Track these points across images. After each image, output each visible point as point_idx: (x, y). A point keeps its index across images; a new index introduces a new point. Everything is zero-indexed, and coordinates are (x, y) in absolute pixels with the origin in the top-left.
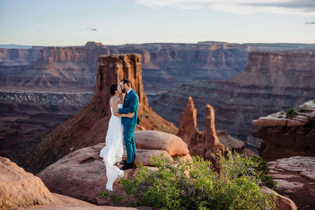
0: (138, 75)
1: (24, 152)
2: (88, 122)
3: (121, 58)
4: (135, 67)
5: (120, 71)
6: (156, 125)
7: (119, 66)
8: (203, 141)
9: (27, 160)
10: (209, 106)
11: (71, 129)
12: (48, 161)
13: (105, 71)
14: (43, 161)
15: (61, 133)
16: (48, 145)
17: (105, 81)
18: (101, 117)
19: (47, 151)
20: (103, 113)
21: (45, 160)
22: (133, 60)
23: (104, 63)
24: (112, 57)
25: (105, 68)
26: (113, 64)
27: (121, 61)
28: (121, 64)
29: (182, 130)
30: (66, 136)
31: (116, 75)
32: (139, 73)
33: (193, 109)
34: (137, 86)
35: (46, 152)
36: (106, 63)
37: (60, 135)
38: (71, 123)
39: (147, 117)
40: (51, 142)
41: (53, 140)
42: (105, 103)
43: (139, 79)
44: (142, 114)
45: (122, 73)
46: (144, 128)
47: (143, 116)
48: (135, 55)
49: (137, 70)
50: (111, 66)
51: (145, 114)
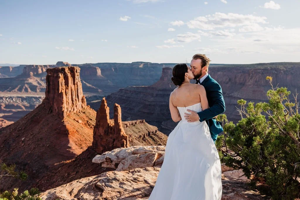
0: (77, 82)
2: (39, 118)
3: (63, 70)
4: (73, 77)
5: (62, 80)
6: (91, 118)
7: (61, 76)
8: (113, 132)
10: (117, 105)
11: (25, 123)
12: (5, 149)
13: (52, 79)
15: (17, 126)
16: (6, 136)
17: (51, 87)
18: (48, 114)
19: (5, 141)
20: (50, 111)
21: (2, 148)
22: (72, 71)
23: (50, 73)
24: (56, 69)
25: (52, 77)
26: (57, 74)
27: (63, 72)
28: (62, 74)
29: (98, 123)
30: (20, 129)
31: (59, 81)
32: (78, 81)
33: (106, 107)
34: (76, 90)
35: (3, 141)
36: (52, 74)
37: (16, 128)
38: (26, 118)
39: (84, 113)
40: (8, 134)
41: (10, 132)
42: (51, 103)
43: (78, 85)
44: (80, 111)
45: (64, 81)
46: (80, 121)
47: (81, 112)
48: (74, 68)
49: (76, 79)
50: (55, 75)
51: (83, 110)
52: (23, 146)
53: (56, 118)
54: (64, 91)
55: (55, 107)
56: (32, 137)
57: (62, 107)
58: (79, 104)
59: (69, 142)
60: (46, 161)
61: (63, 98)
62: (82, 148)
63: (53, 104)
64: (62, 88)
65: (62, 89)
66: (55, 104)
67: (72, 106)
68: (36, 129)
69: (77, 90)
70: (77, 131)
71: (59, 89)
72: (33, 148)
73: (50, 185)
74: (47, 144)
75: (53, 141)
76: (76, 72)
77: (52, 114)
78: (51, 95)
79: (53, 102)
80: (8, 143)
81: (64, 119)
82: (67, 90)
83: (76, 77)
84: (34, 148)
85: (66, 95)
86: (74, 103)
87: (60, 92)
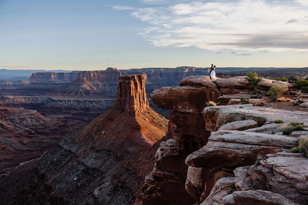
1: (74, 135)
2: (113, 116)
3: (133, 77)
4: (141, 83)
5: (132, 86)
7: (132, 82)
9: (76, 139)
11: (103, 120)
14: (86, 140)
16: (89, 130)
17: (123, 91)
18: (121, 113)
20: (122, 110)
22: (140, 78)
23: (122, 80)
24: (128, 76)
25: (123, 84)
27: (133, 79)
30: (99, 125)
32: (144, 86)
35: (87, 134)
36: (124, 81)
37: (96, 124)
39: (149, 113)
41: (92, 128)
45: (134, 87)
46: (147, 120)
47: (146, 112)
48: (141, 75)
49: (142, 85)
50: (127, 82)
52: (105, 137)
53: (128, 117)
54: (134, 95)
55: (127, 108)
56: (111, 131)
57: (134, 107)
58: (145, 105)
59: (142, 135)
60: (127, 148)
61: (134, 100)
62: (152, 140)
63: (125, 105)
64: (133, 92)
66: (127, 105)
67: (139, 107)
68: (113, 125)
69: (144, 94)
70: (146, 127)
71: (131, 93)
72: (113, 139)
73: (138, 163)
74: (125, 136)
75: (129, 134)
77: (124, 113)
78: (123, 98)
79: (125, 103)
80: (91, 135)
81: (136, 117)
82: (136, 94)
83: (143, 83)
84: (115, 139)
85: (136, 98)
86: (141, 105)
87: (131, 95)
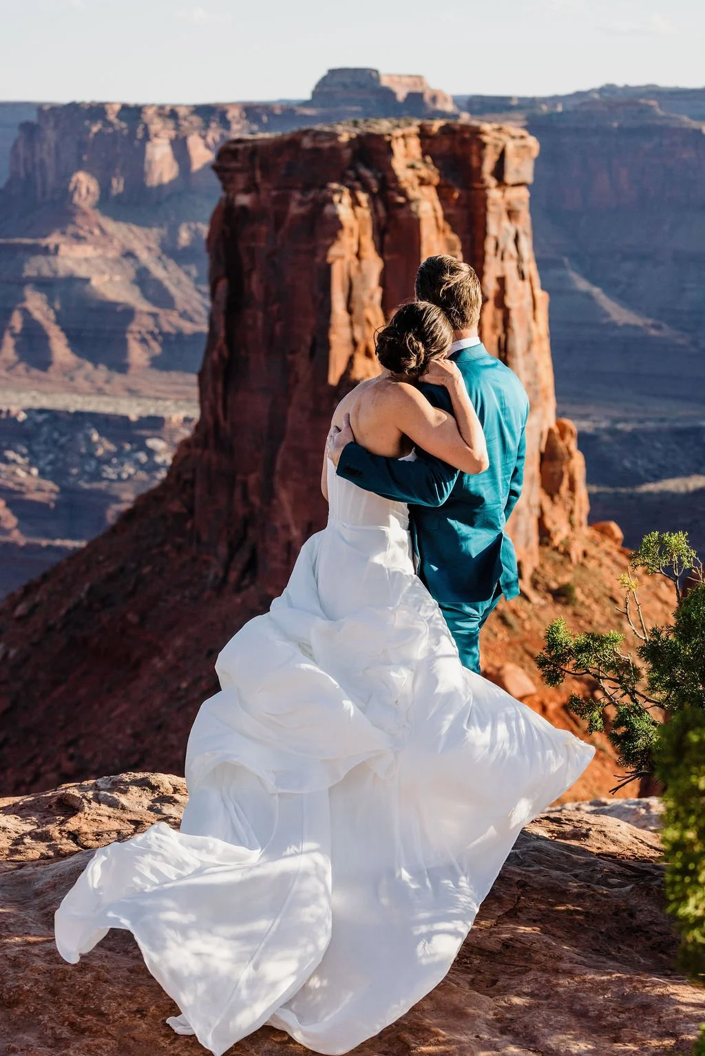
0: (501, 281)
2: (133, 618)
3: (372, 152)
11: (16, 666)
13: (262, 245)
17: (256, 318)
18: (220, 586)
20: (242, 558)
23: (251, 188)
24: (307, 143)
25: (263, 228)
26: (310, 195)
27: (366, 173)
28: (363, 197)
31: (327, 270)
32: (510, 269)
36: (269, 191)
38: (20, 618)
39: (562, 595)
42: (252, 479)
43: (506, 313)
44: (528, 572)
45: (374, 265)
47: (535, 584)
48: (477, 132)
49: (490, 246)
51: (548, 568)
55: (286, 527)
63: (269, 493)
64: (354, 334)
65: (355, 343)
66: (284, 496)
71: (327, 346)
76: (491, 182)
78: (254, 405)
79: (269, 473)
83: (492, 229)
87: (334, 375)
